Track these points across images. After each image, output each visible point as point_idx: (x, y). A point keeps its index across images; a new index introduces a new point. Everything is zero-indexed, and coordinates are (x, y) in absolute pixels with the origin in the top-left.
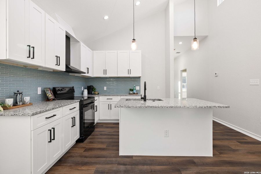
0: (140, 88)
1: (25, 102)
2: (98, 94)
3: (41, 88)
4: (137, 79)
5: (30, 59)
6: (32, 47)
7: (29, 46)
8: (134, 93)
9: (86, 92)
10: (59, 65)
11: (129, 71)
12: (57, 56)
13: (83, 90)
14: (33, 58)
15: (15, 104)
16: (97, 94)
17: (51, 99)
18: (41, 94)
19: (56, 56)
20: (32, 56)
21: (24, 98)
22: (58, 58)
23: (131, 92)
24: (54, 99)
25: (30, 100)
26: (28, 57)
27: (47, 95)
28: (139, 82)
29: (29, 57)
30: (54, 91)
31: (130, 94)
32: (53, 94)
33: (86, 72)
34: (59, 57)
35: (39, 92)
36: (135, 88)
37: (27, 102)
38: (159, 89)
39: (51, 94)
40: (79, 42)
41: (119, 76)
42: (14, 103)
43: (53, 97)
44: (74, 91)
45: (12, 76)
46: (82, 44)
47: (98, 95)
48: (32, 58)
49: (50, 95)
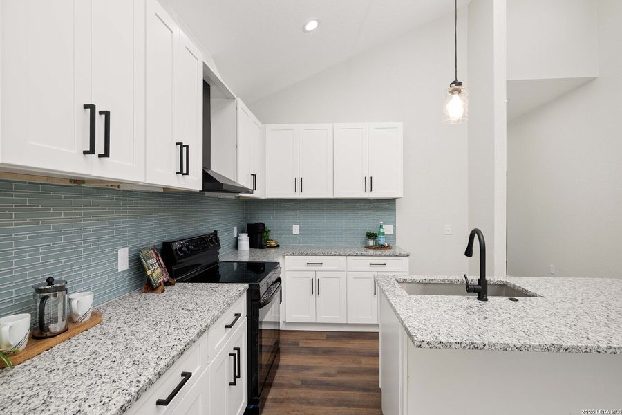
0: (394, 230)
1: (77, 315)
2: (278, 246)
3: (127, 249)
4: (387, 205)
5: (94, 157)
6: (101, 113)
7: (92, 108)
8: (382, 247)
9: (245, 240)
10: (187, 174)
11: (368, 183)
12: (181, 144)
13: (235, 236)
14: (107, 154)
15: (40, 333)
16: (275, 247)
17: (160, 282)
18: (127, 268)
19: (177, 144)
20: (100, 148)
21: (74, 303)
22: (185, 149)
23: (371, 243)
24: (168, 282)
25: (94, 304)
26: (85, 153)
27: (149, 273)
28: (392, 212)
29: (92, 151)
30: (167, 252)
31: (368, 247)
32: (164, 266)
33: (251, 187)
34: (187, 147)
35: (123, 263)
36: (382, 230)
37: (81, 313)
38: (449, 233)
39: (160, 265)
40: (234, 98)
41: (337, 196)
42: (32, 329)
43: (164, 278)
44: (219, 247)
45: (28, 220)
46: (241, 104)
47: (276, 250)
48: (100, 156)
49: (156, 271)
